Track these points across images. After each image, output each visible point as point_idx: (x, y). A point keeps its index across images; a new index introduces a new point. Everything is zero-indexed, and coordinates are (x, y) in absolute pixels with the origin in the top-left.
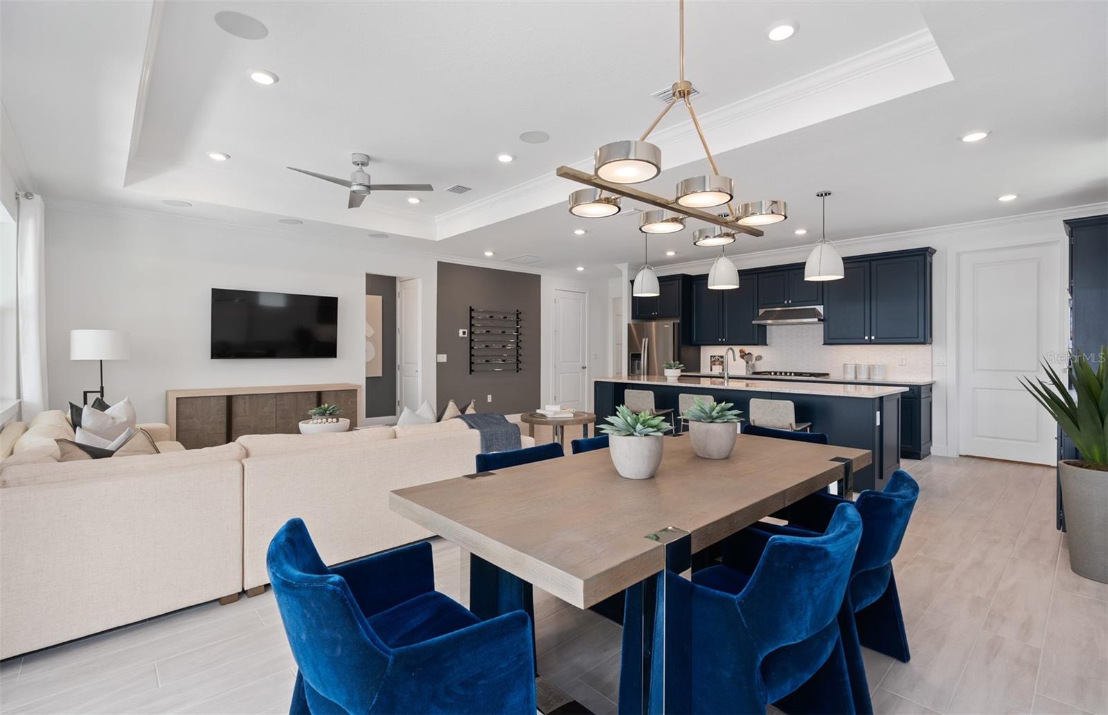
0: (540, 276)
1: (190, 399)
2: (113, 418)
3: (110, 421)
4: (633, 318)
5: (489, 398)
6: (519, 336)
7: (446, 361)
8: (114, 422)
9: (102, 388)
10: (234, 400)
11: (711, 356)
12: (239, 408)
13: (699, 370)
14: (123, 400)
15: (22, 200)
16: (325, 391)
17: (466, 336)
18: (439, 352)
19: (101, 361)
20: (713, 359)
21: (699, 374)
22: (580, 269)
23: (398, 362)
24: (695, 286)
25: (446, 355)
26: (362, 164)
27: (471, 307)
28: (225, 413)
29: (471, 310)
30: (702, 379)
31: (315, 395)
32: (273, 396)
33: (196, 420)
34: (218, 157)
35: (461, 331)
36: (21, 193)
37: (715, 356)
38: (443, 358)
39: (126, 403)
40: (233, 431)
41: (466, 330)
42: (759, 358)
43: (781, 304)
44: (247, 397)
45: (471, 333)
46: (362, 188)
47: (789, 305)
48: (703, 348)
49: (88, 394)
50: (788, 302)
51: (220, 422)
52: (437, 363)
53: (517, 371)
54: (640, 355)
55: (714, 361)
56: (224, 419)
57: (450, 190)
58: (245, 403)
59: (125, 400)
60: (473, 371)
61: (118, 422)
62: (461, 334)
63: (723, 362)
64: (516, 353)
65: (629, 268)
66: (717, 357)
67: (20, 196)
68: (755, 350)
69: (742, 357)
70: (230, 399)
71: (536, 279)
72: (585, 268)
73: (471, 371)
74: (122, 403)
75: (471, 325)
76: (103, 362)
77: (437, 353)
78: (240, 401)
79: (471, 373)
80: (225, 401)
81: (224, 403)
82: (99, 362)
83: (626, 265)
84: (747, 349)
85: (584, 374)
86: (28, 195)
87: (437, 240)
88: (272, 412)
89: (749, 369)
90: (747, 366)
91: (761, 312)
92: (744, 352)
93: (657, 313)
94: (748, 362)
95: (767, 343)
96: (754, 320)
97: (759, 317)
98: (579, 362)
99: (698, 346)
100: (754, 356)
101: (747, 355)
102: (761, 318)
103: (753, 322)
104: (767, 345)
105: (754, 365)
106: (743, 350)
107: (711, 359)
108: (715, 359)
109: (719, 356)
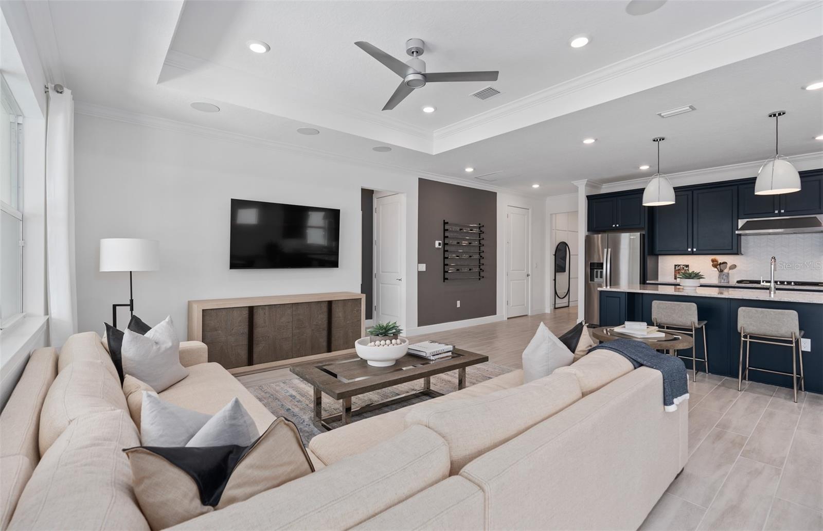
0: (496, 193)
1: (215, 311)
2: (157, 343)
3: (155, 347)
4: (588, 231)
5: (458, 304)
6: (481, 247)
7: (425, 270)
8: (159, 349)
9: (132, 301)
10: (255, 311)
11: (675, 265)
12: (259, 319)
13: (657, 279)
14: (165, 319)
15: (52, 93)
16: (335, 301)
17: (441, 247)
18: (420, 262)
19: (131, 272)
20: (677, 268)
21: (657, 282)
22: (536, 186)
23: (375, 271)
25: (425, 265)
26: (417, 52)
27: (444, 221)
28: (247, 324)
29: (445, 223)
30: (659, 286)
31: (326, 304)
32: (290, 306)
33: (220, 332)
34: (258, 48)
35: (437, 243)
36: (50, 86)
37: (679, 265)
38: (423, 267)
39: (168, 323)
40: (254, 342)
41: (441, 242)
42: (734, 267)
43: (770, 214)
44: (267, 308)
45: (445, 244)
46: (419, 77)
48: (660, 258)
49: (117, 307)
51: (243, 333)
52: (418, 272)
53: (480, 279)
54: (602, 264)
55: (679, 270)
56: (246, 330)
57: (476, 95)
58: (265, 314)
59: (167, 320)
60: (447, 279)
61: (163, 347)
62: (437, 245)
64: (478, 262)
65: (587, 184)
66: (681, 266)
67: (49, 90)
68: (729, 260)
69: (715, 266)
70: (251, 309)
71: (492, 196)
72: (540, 185)
73: (445, 279)
74: (163, 323)
75: (445, 237)
76: (132, 273)
77: (419, 263)
78: (261, 312)
79: (444, 281)
80: (247, 312)
81: (246, 313)
82: (129, 273)
83: (585, 181)
84: (721, 259)
85: (528, 281)
86: (59, 90)
87: (434, 154)
88: (288, 322)
89: (722, 278)
90: (720, 275)
91: (741, 223)
92: (717, 261)
93: (618, 225)
94: (721, 271)
95: (742, 252)
96: (738, 230)
97: (742, 227)
98: (524, 270)
99: (657, 255)
100: (729, 265)
101: (720, 264)
102: (743, 228)
103: (737, 232)
104: (742, 255)
105: (728, 274)
106: (715, 260)
107: (675, 268)
108: (679, 268)
109: (684, 265)
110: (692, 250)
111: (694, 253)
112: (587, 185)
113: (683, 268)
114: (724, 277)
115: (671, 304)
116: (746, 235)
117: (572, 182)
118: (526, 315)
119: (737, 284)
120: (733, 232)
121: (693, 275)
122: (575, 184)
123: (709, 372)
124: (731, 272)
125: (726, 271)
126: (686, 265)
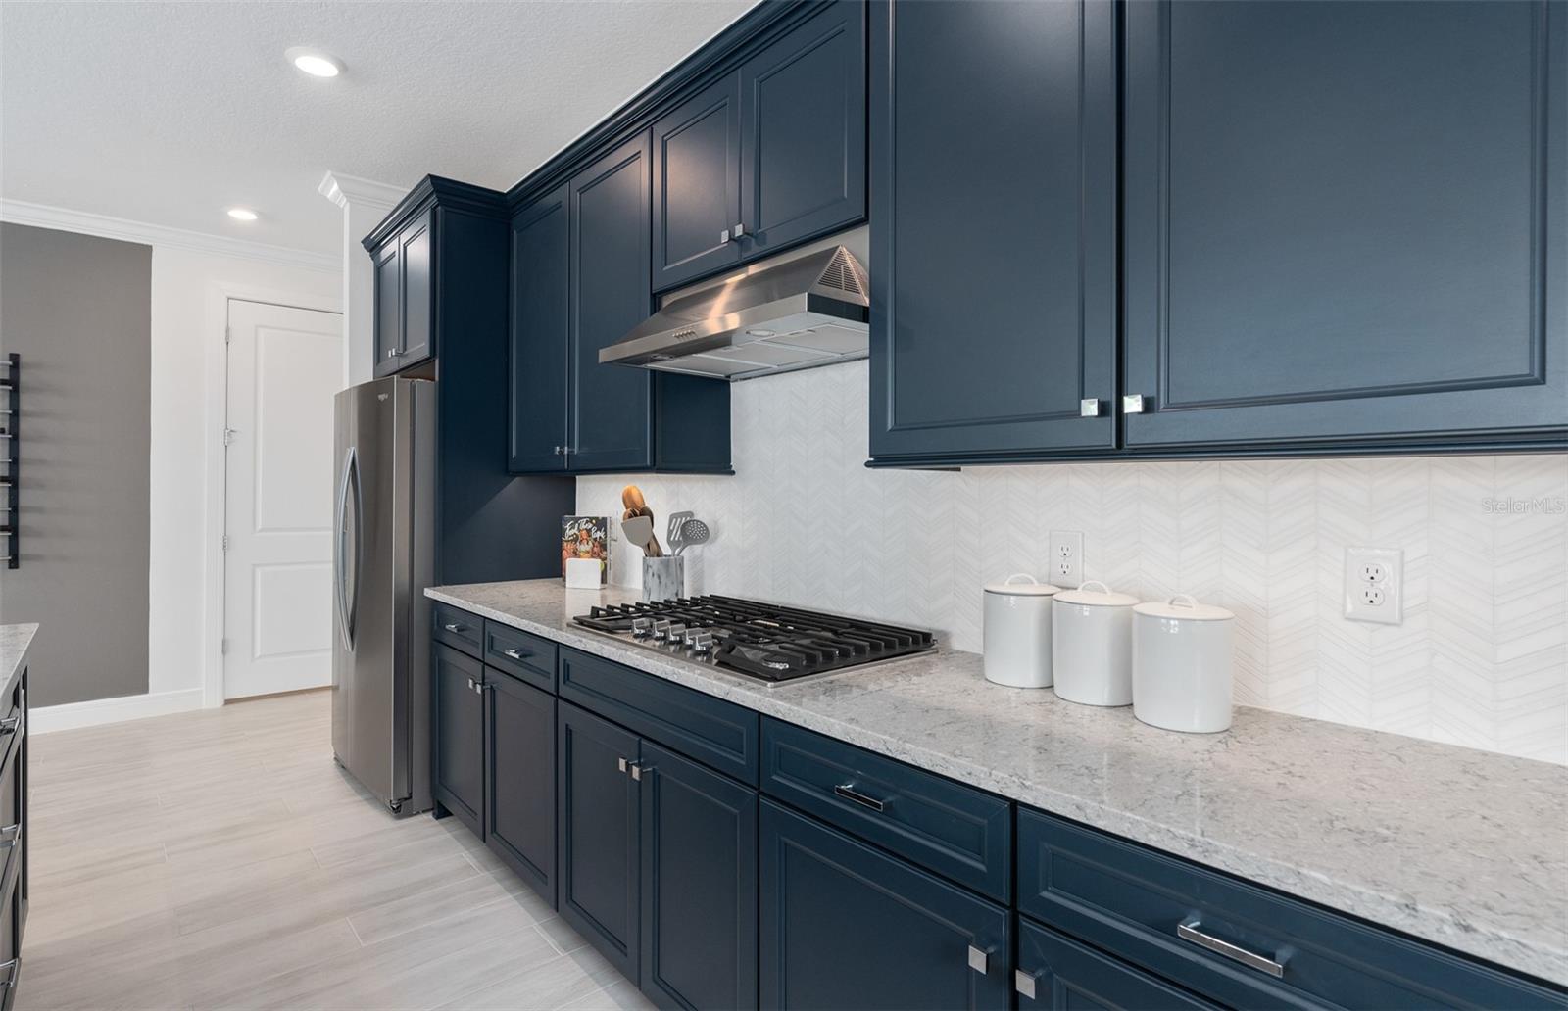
20: (568, 532)
22: (244, 215)
37: (576, 521)
53: (12, 565)
63: (603, 546)
93: (395, 353)
108: (575, 531)
109: (591, 519)
110: (567, 452)
111: (572, 466)
113: (589, 531)
126: (596, 519)
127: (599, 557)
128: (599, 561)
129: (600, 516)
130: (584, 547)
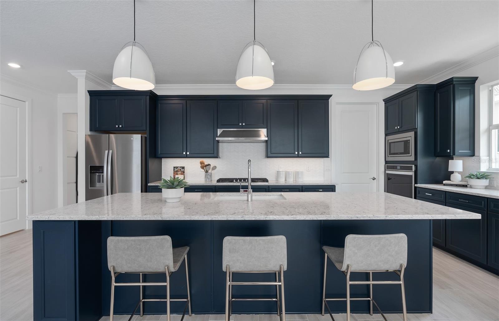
4: (91, 130)
11: (174, 167)
20: (175, 170)
22: (15, 66)
24: (159, 104)
37: (177, 167)
42: (215, 168)
43: (237, 126)
47: (242, 127)
48: (164, 160)
50: (242, 124)
54: (102, 167)
55: (177, 171)
63: (184, 172)
65: (86, 76)
66: (179, 168)
68: (212, 162)
69: (202, 167)
83: (84, 73)
84: (207, 161)
89: (208, 178)
90: (206, 175)
91: (219, 131)
92: (204, 164)
93: (121, 126)
94: (207, 172)
95: (220, 156)
96: (217, 137)
97: (219, 135)
98: (16, 176)
99: (161, 158)
100: (212, 167)
101: (206, 166)
102: (221, 136)
103: (217, 139)
104: (220, 158)
105: (211, 174)
106: (203, 162)
107: (174, 170)
108: (177, 169)
109: (181, 167)
110: (186, 153)
111: (188, 156)
112: (87, 78)
113: (180, 169)
114: (209, 177)
115: (134, 241)
116: (223, 142)
117: (68, 71)
118: (22, 230)
119: (217, 183)
120: (214, 139)
121: (176, 183)
122: (73, 74)
123: (192, 312)
124: (213, 172)
125: (210, 171)
126: (182, 167)
127: (183, 174)
128: (183, 175)
129: (183, 166)
130: (179, 173)
